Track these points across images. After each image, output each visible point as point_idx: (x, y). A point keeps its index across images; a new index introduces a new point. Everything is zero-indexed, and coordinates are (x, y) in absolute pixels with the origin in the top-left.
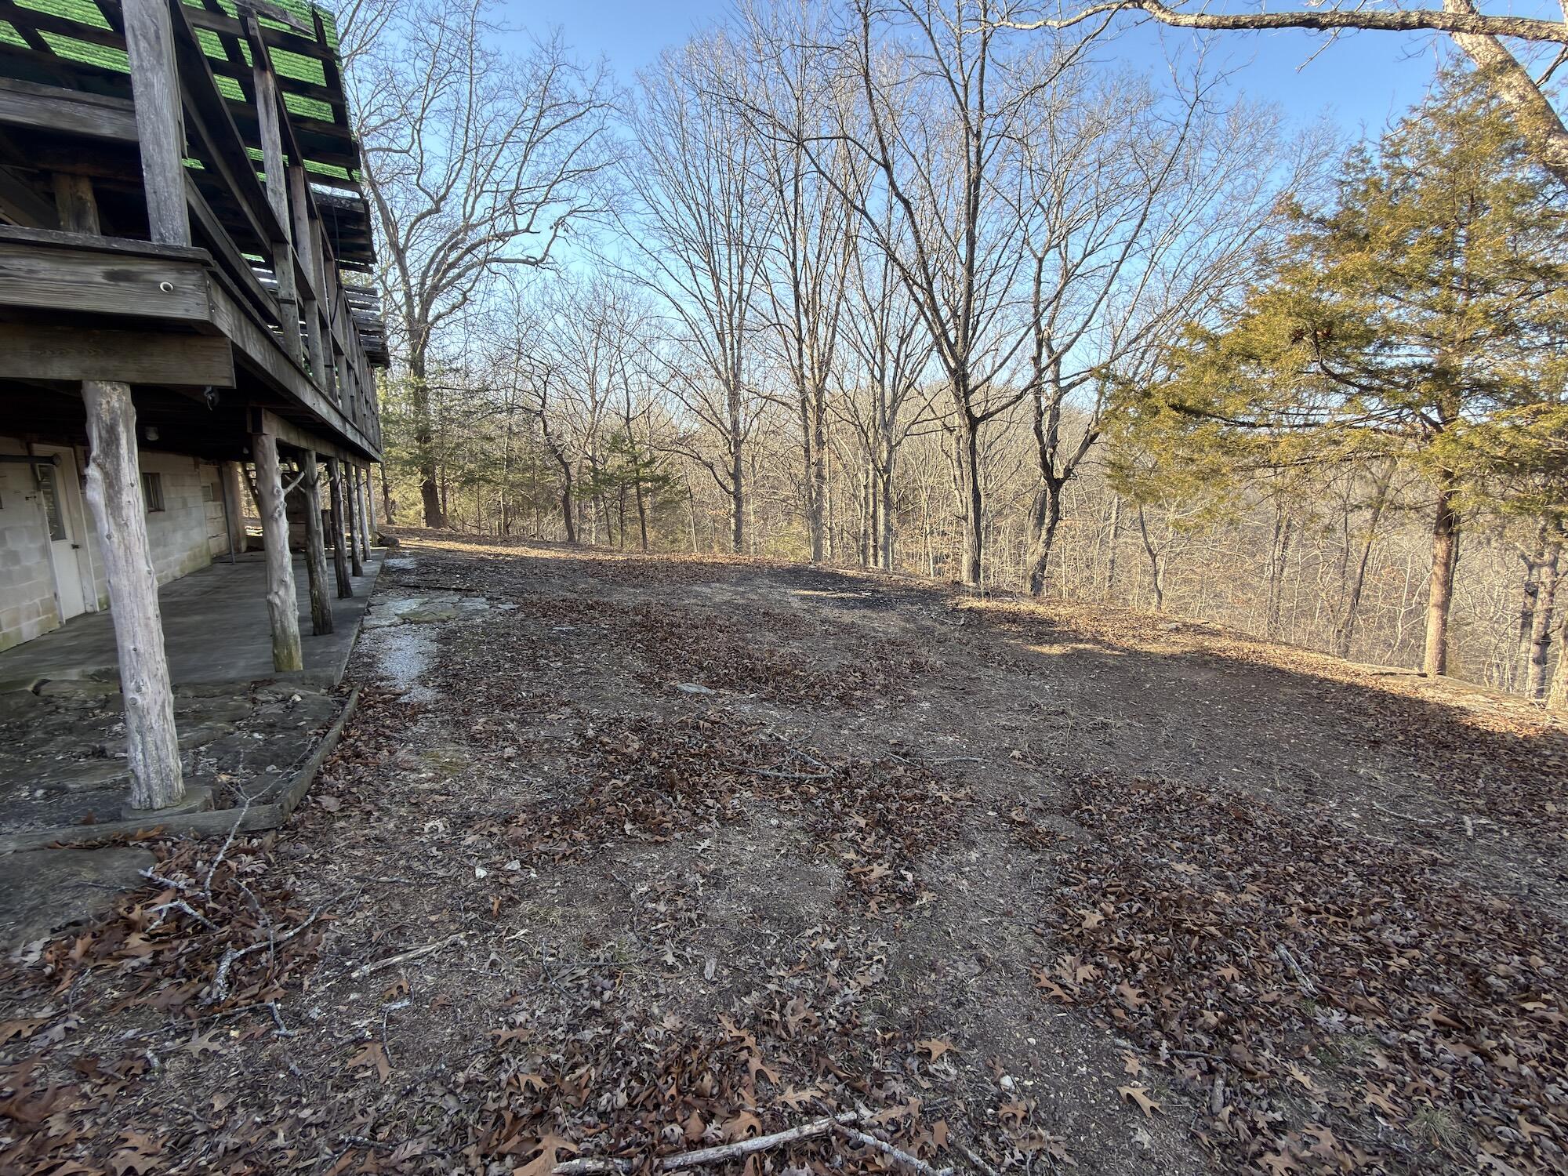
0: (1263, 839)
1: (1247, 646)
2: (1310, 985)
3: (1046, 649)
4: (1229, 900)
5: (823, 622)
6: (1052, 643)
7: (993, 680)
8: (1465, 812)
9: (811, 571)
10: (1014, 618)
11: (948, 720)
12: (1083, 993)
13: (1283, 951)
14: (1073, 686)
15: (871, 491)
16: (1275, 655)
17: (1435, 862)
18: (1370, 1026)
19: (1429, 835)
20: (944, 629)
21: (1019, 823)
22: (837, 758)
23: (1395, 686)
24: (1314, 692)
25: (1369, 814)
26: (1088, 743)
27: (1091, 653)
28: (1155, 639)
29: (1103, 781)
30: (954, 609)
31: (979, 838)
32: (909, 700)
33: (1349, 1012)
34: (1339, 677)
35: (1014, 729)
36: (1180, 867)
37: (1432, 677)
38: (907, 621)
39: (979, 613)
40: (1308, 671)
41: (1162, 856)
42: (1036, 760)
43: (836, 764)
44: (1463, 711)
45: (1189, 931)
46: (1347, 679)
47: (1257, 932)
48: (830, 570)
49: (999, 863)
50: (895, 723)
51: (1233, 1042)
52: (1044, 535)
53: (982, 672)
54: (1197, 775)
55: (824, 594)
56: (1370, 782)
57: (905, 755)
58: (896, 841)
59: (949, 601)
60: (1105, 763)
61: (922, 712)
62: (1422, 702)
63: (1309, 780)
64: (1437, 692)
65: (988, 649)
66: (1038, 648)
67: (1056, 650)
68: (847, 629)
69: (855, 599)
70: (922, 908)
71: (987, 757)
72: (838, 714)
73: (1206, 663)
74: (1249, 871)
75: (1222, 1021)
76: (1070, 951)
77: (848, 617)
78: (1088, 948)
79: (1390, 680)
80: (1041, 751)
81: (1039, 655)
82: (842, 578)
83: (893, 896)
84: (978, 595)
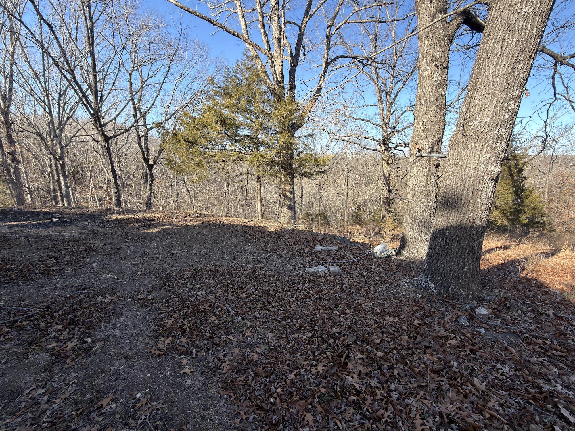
0: (222, 275)
1: (218, 218)
2: (234, 312)
3: (151, 231)
4: (213, 297)
5: (27, 237)
6: (153, 228)
7: (128, 247)
8: (267, 253)
9: (16, 211)
10: (137, 220)
11: (106, 268)
12: (168, 348)
13: (227, 305)
14: (163, 243)
15: (54, 168)
16: (226, 220)
17: (261, 267)
18: (247, 315)
19: (260, 261)
20: (103, 230)
21: (141, 299)
22: (41, 303)
23: (253, 224)
24: (235, 229)
25: (248, 260)
26: (168, 261)
27: (169, 229)
28: (191, 221)
29: (174, 273)
30: (108, 221)
31: (124, 311)
32: (86, 265)
33: (242, 314)
34: (241, 224)
35: (138, 264)
36: (199, 293)
37: (261, 220)
38: (83, 229)
39: (121, 220)
40: (234, 223)
41: (194, 291)
42: (147, 273)
43: (41, 305)
44: (267, 227)
45: (202, 312)
46: (242, 224)
47: (221, 303)
48: (29, 210)
49: (134, 317)
50: (78, 276)
51: (214, 338)
52: (149, 187)
53: (123, 245)
54: (204, 262)
55: (27, 223)
56: (247, 252)
57: (84, 289)
58: (80, 328)
59: (105, 217)
60: (174, 267)
61: (93, 268)
62: (259, 227)
63: (233, 255)
64: (262, 224)
65: (125, 235)
66: (148, 231)
67: (155, 230)
68: (44, 238)
69: (49, 223)
70: (97, 350)
71: (127, 278)
72: (41, 281)
73: (207, 226)
74: (219, 286)
75: (211, 334)
76: (163, 336)
77: (44, 232)
78: (169, 332)
79: (252, 222)
80: (150, 269)
81: (148, 233)
82: (39, 213)
83: (80, 352)
84: (119, 213)
